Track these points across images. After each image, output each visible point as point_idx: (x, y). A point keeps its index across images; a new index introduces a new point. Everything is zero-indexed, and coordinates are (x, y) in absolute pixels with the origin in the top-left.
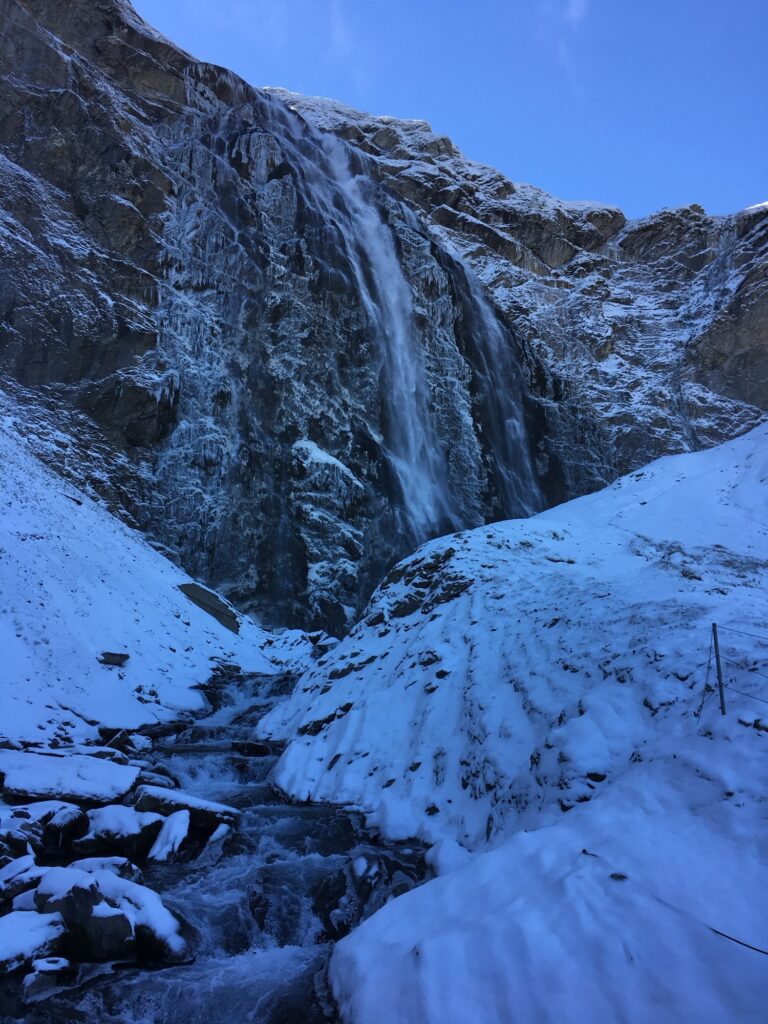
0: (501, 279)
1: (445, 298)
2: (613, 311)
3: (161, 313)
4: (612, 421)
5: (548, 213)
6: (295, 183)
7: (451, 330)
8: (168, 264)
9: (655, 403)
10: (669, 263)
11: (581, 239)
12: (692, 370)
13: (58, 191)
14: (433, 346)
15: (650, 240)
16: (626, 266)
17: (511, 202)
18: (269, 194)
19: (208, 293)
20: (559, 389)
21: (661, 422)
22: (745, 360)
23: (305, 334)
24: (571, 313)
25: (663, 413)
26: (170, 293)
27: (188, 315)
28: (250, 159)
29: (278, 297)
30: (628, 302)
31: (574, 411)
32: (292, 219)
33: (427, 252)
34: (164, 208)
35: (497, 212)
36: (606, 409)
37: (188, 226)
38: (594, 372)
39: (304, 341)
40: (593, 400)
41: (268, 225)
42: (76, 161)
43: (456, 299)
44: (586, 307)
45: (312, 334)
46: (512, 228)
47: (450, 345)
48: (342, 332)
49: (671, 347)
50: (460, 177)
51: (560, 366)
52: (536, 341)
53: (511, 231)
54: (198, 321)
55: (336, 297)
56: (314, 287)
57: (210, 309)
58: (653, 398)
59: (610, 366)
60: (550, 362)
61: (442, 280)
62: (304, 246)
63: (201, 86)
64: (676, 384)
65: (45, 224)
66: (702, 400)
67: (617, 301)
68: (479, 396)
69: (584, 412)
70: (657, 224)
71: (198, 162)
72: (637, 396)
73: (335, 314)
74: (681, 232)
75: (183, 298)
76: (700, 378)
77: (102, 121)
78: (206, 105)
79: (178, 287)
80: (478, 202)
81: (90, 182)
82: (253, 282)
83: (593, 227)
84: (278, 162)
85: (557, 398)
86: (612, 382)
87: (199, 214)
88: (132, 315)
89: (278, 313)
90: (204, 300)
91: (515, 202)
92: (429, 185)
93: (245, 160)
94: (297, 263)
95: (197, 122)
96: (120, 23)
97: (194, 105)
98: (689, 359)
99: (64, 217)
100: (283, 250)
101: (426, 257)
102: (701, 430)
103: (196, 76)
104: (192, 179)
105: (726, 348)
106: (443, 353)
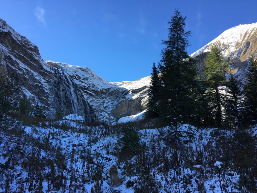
0: (91, 101)
1: (83, 106)
2: (105, 105)
3: (49, 111)
4: (101, 121)
5: (99, 90)
6: (65, 92)
7: (83, 110)
8: (50, 105)
9: (106, 119)
10: (114, 97)
11: (103, 93)
12: (111, 114)
13: (37, 97)
14: (81, 112)
15: (112, 93)
16: (109, 97)
17: (94, 88)
18: (62, 93)
19: (54, 108)
20: (96, 117)
21: (106, 121)
22: (117, 114)
23: (65, 113)
24: (99, 106)
25: (107, 120)
26: (50, 109)
27: (52, 112)
28: (60, 88)
29: (62, 108)
30: (107, 103)
31: (97, 120)
32: (65, 97)
33: (81, 100)
34: (49, 97)
35: (92, 90)
36: (101, 119)
37: (52, 99)
38: (100, 114)
39: (65, 114)
40: (100, 118)
41: (62, 98)
42: (39, 93)
43: (84, 106)
44: (101, 105)
45: (66, 113)
46: (94, 92)
47: (83, 112)
48: (70, 112)
49: (110, 110)
50: (88, 84)
51: (97, 114)
52: (94, 110)
53: (94, 93)
54: (53, 112)
55: (69, 108)
56: (67, 107)
57: (55, 110)
58: (107, 118)
59: (102, 114)
60: (96, 113)
61: (83, 104)
62: (66, 101)
63: (54, 76)
64: (109, 116)
65: (36, 102)
66: (112, 118)
67: (106, 103)
68: (86, 118)
69: (98, 120)
70: (113, 91)
71: (53, 90)
72: (105, 118)
73: (69, 110)
74: (116, 92)
75: (52, 109)
76: (112, 115)
77: (42, 87)
78: (54, 79)
79: (51, 108)
80: (90, 88)
81: (41, 95)
82: (60, 106)
83: (105, 91)
84: (63, 89)
85: (96, 118)
86: (102, 116)
87: (53, 98)
88: (46, 113)
89: (62, 111)
90: (54, 109)
91: (95, 88)
92: (83, 87)
93: (59, 89)
94: (65, 104)
95: (53, 83)
96: (43, 68)
97: (53, 79)
98: (111, 113)
99: (38, 100)
100: (63, 102)
101: (81, 101)
102: (111, 122)
103: (53, 75)
104: (52, 92)
105: (115, 112)
106: (82, 113)
